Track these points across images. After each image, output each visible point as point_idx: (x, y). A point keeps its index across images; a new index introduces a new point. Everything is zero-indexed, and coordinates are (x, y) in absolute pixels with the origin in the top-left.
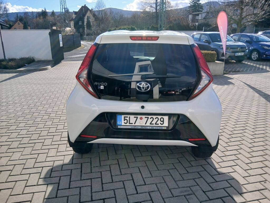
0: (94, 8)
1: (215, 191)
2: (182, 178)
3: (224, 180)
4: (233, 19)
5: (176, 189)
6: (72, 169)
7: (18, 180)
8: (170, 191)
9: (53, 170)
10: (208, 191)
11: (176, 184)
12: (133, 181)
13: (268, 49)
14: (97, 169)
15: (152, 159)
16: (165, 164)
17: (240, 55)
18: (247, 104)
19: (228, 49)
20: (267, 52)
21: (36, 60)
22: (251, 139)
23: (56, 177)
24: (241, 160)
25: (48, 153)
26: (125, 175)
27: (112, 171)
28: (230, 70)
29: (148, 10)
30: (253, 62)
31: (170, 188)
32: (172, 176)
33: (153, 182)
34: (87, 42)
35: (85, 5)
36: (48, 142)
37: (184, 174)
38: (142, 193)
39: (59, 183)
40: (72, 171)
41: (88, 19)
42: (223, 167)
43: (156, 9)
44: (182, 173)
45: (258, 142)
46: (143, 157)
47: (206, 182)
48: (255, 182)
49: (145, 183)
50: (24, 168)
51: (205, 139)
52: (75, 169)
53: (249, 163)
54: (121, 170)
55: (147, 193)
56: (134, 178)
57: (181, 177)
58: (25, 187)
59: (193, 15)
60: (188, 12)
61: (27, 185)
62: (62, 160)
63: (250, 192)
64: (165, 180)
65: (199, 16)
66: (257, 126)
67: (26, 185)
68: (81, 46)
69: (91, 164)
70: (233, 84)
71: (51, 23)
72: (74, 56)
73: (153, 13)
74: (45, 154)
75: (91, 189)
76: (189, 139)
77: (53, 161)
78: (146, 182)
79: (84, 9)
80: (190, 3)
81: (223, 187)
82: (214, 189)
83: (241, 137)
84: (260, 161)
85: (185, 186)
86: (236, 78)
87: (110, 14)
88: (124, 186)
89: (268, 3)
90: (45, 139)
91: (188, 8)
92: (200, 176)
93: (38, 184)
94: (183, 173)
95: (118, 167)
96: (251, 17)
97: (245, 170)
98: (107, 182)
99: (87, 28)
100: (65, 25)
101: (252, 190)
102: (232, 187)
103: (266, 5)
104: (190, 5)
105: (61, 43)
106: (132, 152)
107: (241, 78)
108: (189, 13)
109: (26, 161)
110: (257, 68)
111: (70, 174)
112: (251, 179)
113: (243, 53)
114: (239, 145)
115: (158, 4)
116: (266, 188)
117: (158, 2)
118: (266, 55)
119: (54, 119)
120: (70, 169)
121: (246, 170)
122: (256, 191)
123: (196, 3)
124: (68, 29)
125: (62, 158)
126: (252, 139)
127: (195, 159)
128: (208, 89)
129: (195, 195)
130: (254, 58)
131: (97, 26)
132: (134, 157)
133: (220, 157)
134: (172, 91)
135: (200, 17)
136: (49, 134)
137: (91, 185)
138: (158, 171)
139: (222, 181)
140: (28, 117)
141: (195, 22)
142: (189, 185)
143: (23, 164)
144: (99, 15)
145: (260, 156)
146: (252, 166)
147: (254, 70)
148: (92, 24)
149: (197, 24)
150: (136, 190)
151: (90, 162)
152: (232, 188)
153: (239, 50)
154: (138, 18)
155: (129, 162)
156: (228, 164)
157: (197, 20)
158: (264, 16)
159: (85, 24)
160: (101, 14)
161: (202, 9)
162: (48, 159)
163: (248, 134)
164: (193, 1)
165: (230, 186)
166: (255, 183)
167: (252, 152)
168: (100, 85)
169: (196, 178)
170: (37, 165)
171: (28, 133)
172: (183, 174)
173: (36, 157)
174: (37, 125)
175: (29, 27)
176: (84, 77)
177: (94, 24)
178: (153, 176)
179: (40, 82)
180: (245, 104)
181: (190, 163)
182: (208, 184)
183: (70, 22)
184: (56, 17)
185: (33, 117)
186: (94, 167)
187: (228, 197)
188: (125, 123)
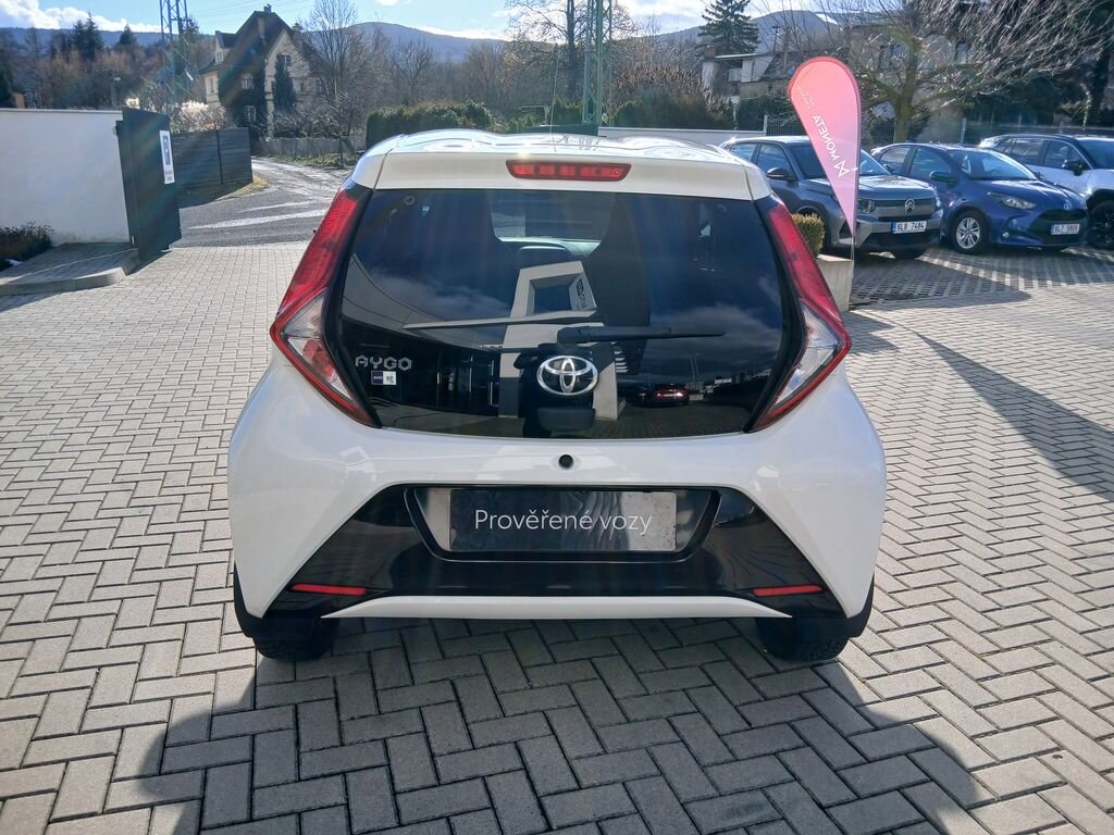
0: (309, 22)
1: (866, 800)
2: (728, 753)
3: (899, 755)
4: (881, 86)
5: (709, 801)
6: (255, 730)
7: (11, 793)
8: (685, 810)
9: (170, 741)
10: (840, 804)
11: (708, 778)
12: (528, 777)
13: (1019, 209)
14: (368, 730)
15: (596, 676)
16: (652, 691)
17: (914, 230)
18: (954, 431)
19: (866, 206)
20: (1014, 221)
21: (57, 240)
22: (984, 576)
23: (187, 770)
24: (955, 666)
25: (143, 664)
26: (493, 748)
27: (431, 732)
28: (874, 291)
29: (534, 36)
30: (962, 257)
31: (684, 797)
32: (687, 746)
33: (611, 778)
34: (280, 165)
35: (268, 8)
36: (136, 612)
37: (733, 733)
38: (569, 826)
39: (202, 800)
40: (257, 739)
41: (279, 67)
42: (886, 696)
43: (570, 34)
44: (727, 730)
45: (1015, 587)
46: (559, 666)
47: (828, 764)
48: (1019, 755)
49: (577, 781)
50: (37, 735)
51: (820, 586)
52: (270, 731)
53: (986, 679)
54: (471, 727)
55: (588, 825)
56: (528, 760)
57: (725, 749)
58: (49, 823)
59: (720, 63)
60: (698, 50)
61: (57, 815)
62: (209, 693)
63: (1004, 798)
64: (660, 763)
65: (741, 66)
66: (1004, 523)
67: (51, 814)
68: (250, 180)
69: (337, 705)
70: (890, 346)
71: (119, 79)
72: (223, 225)
73: (555, 51)
74: (129, 666)
75: (349, 817)
76: (758, 588)
77: (165, 698)
78: (580, 776)
79: (265, 27)
80: (707, 15)
81: (897, 785)
82: (863, 792)
83: (946, 569)
84: (1028, 669)
85: (746, 786)
86: (901, 323)
87: (376, 48)
88: (491, 799)
89: (1013, 26)
90: (122, 599)
91: (699, 35)
92: (801, 742)
93: (109, 807)
94: (732, 730)
95: (458, 715)
96: (950, 80)
97: (976, 708)
98: (416, 786)
99: (278, 105)
100: (179, 92)
101: (1013, 792)
102: (932, 780)
103: (1006, 35)
104: (704, 23)
105: (168, 168)
106: (511, 646)
107: (921, 324)
108: (702, 54)
109: (46, 703)
110: (980, 283)
111: (248, 757)
112: (1003, 745)
113: (924, 223)
114: (940, 604)
115: (577, 14)
116: (1064, 778)
117: (575, 5)
118: (1013, 232)
119: (154, 506)
120: (247, 731)
121: (980, 707)
122: (1025, 793)
123: (732, 15)
124: (193, 107)
125: (206, 683)
126: (990, 577)
127: (772, 665)
128: (831, 384)
129: (789, 824)
130: (966, 243)
131: (319, 94)
132: (522, 668)
133: (870, 655)
134: (673, 388)
135: (745, 74)
136: (138, 576)
137: (348, 800)
138: (627, 727)
139: (889, 757)
140: (35, 498)
141: (726, 94)
142: (757, 782)
143: (29, 717)
144: (329, 50)
145: (1028, 645)
146: (1004, 687)
147: (970, 290)
148: (296, 87)
149: (735, 100)
150: (544, 813)
151: (333, 695)
152: (933, 784)
153: (910, 210)
154: (497, 71)
155: (503, 692)
156: (908, 686)
157: (735, 84)
158: (997, 78)
159: (268, 87)
160: (335, 48)
161: (754, 39)
162: (144, 691)
163: (972, 557)
164: (718, 8)
165: (923, 777)
166: (1018, 759)
167: (996, 630)
168: (382, 368)
169: (784, 751)
170: (96, 719)
171: (43, 572)
172: (733, 736)
173: (90, 683)
174: (80, 535)
175: (19, 98)
176: (308, 334)
177: (308, 88)
178: (610, 748)
179: (80, 339)
180: (947, 432)
181: (755, 686)
182: (835, 771)
183: (203, 79)
184: (142, 54)
185: (63, 499)
186: (353, 719)
187: (918, 826)
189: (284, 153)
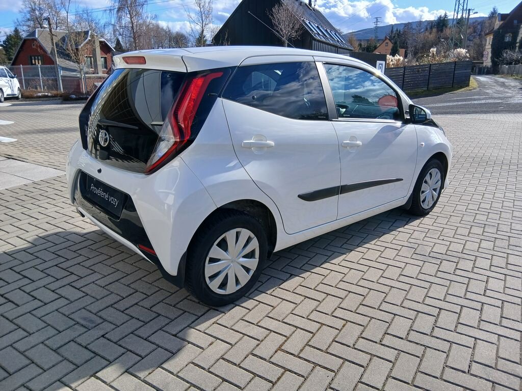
1: (114, 344)
2: (124, 309)
5: (89, 312)
8: (80, 309)
10: (107, 339)
23: (47, 240)
32: (121, 300)
38: (57, 293)
53: (257, 356)
57: (127, 307)
64: (105, 298)
88: (62, 278)
142: (109, 319)
152: (140, 358)
156: (222, 335)
159: (519, 40)
172: (138, 307)
181: (181, 301)
182: (131, 333)
183: (486, 38)
187: (104, 361)
189: (508, 73)
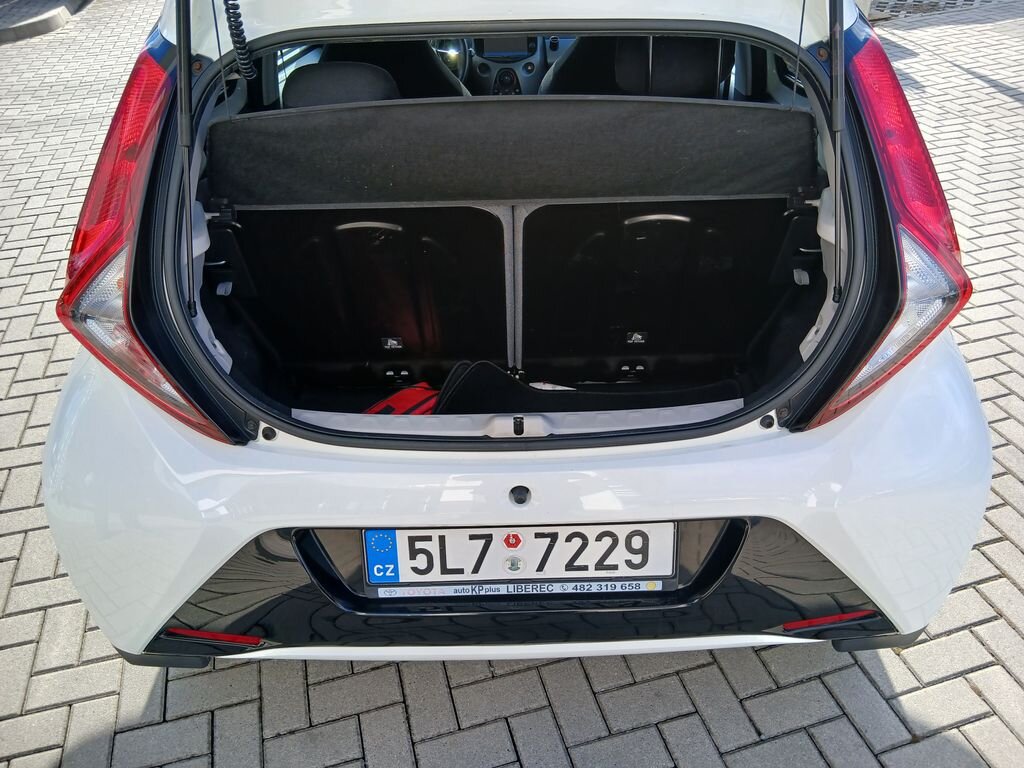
25: (41, 645)
52: (180, 761)
62: (113, 693)
74: (25, 648)
77: (63, 704)
86: (926, 47)
156: (953, 659)
188: (415, 570)
